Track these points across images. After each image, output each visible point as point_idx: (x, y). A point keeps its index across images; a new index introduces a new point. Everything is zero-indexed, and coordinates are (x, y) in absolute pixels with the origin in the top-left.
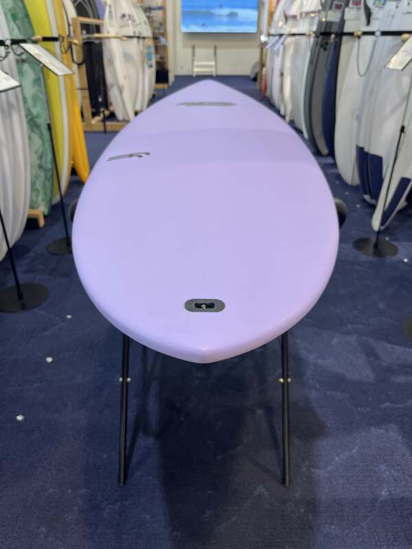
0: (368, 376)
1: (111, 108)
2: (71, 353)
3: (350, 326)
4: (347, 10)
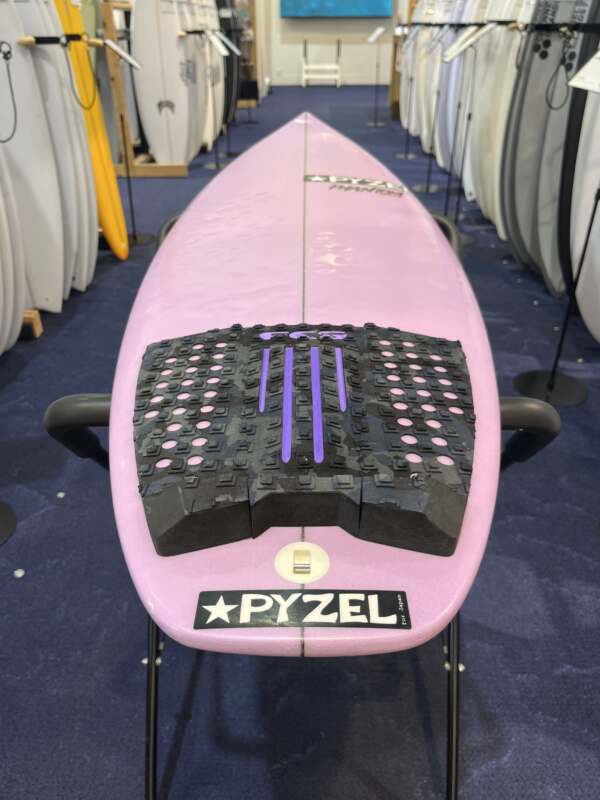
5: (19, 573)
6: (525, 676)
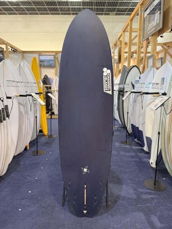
0: (134, 197)
1: (53, 111)
2: (37, 190)
3: (129, 181)
4: (125, 85)
5: (30, 192)
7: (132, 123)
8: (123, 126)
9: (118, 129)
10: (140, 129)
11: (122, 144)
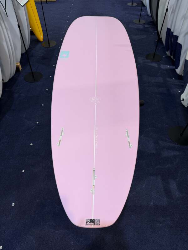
3: (149, 129)
5: (31, 144)
6: (149, 168)
7: (169, 27)
8: (152, 20)
9: (144, 27)
10: (179, 41)
11: (146, 61)
